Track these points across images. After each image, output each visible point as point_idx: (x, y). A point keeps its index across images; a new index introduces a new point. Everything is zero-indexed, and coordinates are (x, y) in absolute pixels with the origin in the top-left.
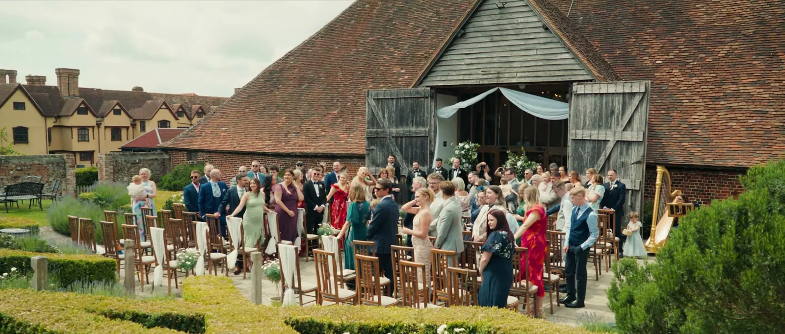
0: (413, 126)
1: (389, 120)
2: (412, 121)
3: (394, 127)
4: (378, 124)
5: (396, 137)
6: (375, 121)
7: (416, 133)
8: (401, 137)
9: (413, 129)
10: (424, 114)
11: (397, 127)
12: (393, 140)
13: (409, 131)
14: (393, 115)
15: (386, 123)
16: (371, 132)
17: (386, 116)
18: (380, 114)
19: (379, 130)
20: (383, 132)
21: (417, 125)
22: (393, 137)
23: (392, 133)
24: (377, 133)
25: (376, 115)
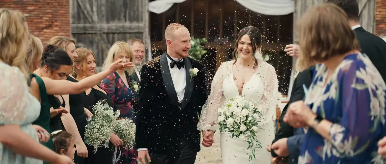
0: (126, 21)
1: (98, 14)
2: (125, 16)
3: (105, 22)
4: (86, 19)
5: (107, 34)
6: (82, 15)
7: (130, 28)
8: (114, 33)
9: (127, 24)
10: (138, 8)
11: (108, 21)
12: (105, 36)
13: (123, 27)
14: (103, 8)
15: (95, 18)
16: (77, 28)
17: (95, 9)
18: (88, 6)
19: (87, 25)
20: (92, 28)
21: (131, 20)
22: (104, 33)
23: (104, 29)
24: (85, 28)
25: (83, 7)
